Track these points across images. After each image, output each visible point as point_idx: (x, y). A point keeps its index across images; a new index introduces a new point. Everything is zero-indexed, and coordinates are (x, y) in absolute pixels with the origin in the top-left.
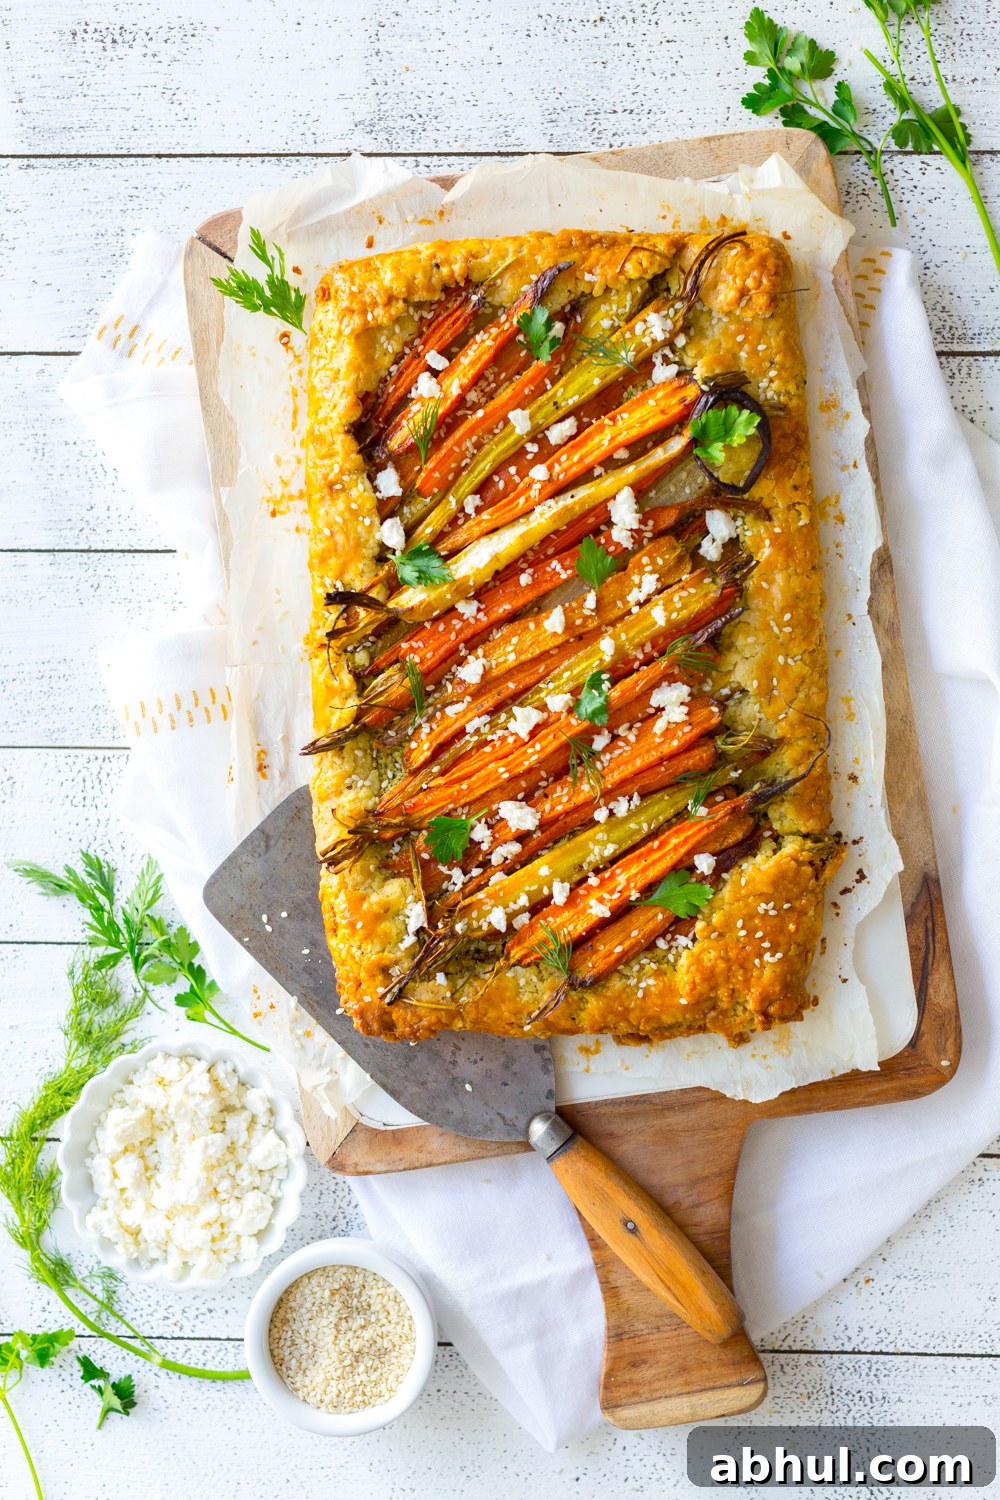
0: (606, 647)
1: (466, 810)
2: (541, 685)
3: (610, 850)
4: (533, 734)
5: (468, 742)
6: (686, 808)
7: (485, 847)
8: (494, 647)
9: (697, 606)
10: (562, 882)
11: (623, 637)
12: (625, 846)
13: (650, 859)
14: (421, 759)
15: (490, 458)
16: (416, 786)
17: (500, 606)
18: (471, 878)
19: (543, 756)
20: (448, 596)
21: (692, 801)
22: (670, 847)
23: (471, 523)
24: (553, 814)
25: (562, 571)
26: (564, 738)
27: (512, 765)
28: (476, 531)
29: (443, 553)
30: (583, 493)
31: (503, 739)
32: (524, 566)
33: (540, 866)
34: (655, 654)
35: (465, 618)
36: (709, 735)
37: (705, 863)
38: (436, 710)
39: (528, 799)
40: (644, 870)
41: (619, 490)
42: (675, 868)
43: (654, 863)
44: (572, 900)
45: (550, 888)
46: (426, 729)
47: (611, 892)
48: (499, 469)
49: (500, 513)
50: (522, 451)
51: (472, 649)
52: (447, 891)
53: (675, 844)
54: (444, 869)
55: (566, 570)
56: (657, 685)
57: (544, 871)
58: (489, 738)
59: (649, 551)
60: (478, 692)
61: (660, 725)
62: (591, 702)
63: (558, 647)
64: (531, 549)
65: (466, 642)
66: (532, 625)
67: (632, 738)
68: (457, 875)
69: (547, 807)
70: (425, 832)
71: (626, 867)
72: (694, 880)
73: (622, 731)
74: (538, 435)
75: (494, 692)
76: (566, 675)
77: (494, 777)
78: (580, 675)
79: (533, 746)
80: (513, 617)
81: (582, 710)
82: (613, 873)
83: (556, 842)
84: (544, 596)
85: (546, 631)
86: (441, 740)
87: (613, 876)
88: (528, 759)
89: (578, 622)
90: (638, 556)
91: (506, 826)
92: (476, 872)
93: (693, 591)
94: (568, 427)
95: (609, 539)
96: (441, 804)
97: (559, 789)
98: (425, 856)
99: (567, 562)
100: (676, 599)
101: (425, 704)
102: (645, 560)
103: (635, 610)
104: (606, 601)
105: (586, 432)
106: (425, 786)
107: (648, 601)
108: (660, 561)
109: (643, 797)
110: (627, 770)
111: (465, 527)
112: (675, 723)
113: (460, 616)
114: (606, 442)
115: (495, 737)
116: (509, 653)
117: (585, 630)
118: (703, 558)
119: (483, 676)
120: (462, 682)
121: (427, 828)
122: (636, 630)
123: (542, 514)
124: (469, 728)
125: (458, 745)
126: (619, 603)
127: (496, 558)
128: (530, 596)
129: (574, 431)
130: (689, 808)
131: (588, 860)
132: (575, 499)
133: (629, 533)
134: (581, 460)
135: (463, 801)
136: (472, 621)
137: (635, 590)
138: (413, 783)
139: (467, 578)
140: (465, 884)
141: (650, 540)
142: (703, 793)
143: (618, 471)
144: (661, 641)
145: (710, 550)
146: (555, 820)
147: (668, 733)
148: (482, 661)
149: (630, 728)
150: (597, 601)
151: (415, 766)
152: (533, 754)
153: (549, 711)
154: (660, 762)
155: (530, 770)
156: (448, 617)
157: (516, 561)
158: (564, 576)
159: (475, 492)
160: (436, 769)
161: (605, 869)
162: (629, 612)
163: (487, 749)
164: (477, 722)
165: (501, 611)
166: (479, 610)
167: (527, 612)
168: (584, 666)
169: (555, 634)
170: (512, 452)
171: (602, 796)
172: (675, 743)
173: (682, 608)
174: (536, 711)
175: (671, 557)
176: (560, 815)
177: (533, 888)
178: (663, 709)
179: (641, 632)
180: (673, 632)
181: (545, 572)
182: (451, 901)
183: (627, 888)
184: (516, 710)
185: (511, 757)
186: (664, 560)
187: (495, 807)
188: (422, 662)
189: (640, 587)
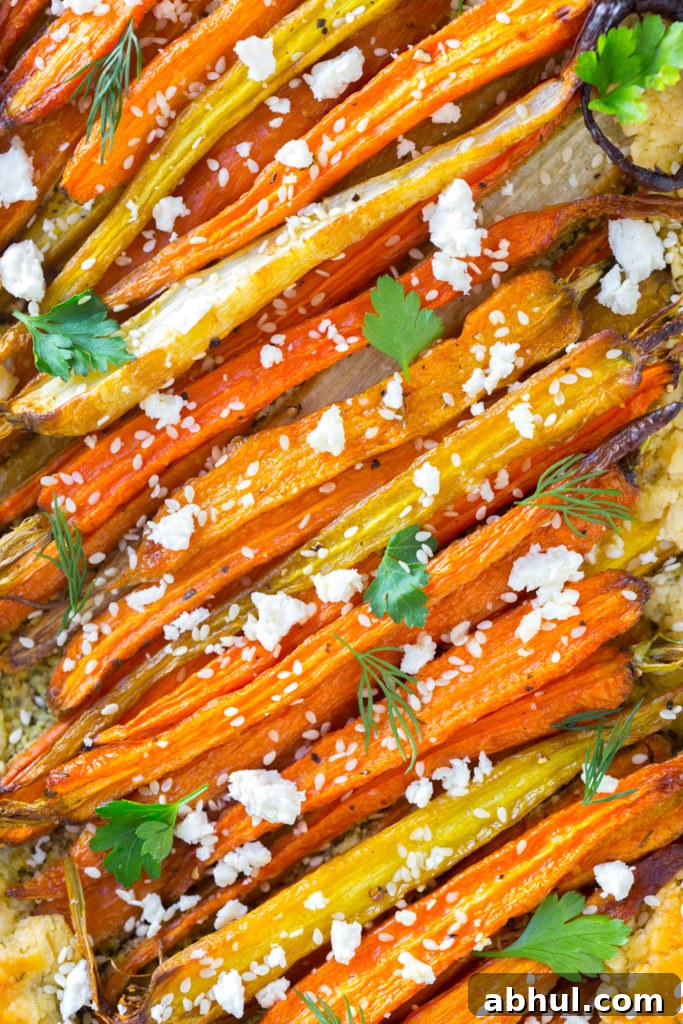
0: (426, 478)
1: (167, 786)
2: (305, 552)
3: (437, 860)
4: (289, 644)
5: (169, 657)
6: (578, 775)
7: (203, 854)
8: (215, 483)
9: (596, 402)
10: (349, 920)
11: (456, 460)
12: (462, 852)
13: (513, 873)
14: (83, 690)
15: (204, 125)
16: (73, 740)
17: (223, 404)
18: (178, 914)
19: (306, 685)
20: (126, 389)
21: (586, 766)
22: (548, 850)
23: (167, 251)
24: (330, 791)
25: (339, 339)
26: (344, 652)
27: (250, 704)
28: (179, 265)
29: (118, 308)
30: (383, 194)
31: (236, 653)
32: (270, 327)
33: (307, 894)
34: (517, 492)
35: (159, 426)
36: (619, 645)
37: (615, 879)
38: (109, 600)
39: (282, 764)
40: (498, 897)
41: (444, 185)
42: (558, 890)
43: (518, 881)
44: (364, 957)
45: (327, 931)
46: (90, 633)
47: (438, 937)
48: (219, 148)
49: (222, 232)
50: (262, 113)
51: (173, 486)
52: (133, 935)
53: (560, 838)
54: (127, 896)
55: (346, 336)
56: (521, 550)
57: (316, 902)
58: (209, 649)
59: (504, 299)
60: (188, 566)
61: (528, 626)
62: (395, 584)
63: (334, 480)
64: (281, 296)
65: (162, 473)
66: (284, 441)
67: (475, 648)
68: (153, 909)
69: (319, 780)
70: (91, 828)
71: (466, 889)
72: (593, 909)
73: (457, 635)
74: (293, 84)
75: (217, 565)
76: (351, 532)
77: (220, 723)
78: (376, 533)
79: (289, 668)
80: (252, 426)
81: (381, 597)
82: (442, 901)
83: (337, 841)
84: (306, 385)
85: (310, 451)
86: (116, 655)
87: (442, 904)
88: (280, 692)
89: (371, 433)
90: (482, 309)
91: (243, 814)
92: (186, 902)
93: (586, 373)
94: (349, 65)
95: (428, 280)
96: (125, 774)
97: (340, 745)
98: (93, 872)
99: (350, 322)
100: (554, 389)
101: (88, 590)
102: (496, 317)
103: (478, 409)
104: (422, 393)
105: (379, 77)
106: (88, 742)
107: (501, 392)
108: (523, 318)
109: (495, 758)
110: (467, 711)
111: (158, 258)
112: (555, 621)
113: (150, 425)
114: (417, 94)
115: (218, 649)
116: (243, 493)
117: (382, 448)
118: (606, 310)
119: (193, 538)
120: (156, 547)
121: (96, 820)
122: (481, 447)
123: (298, 231)
124: (170, 633)
125: (150, 663)
126: (448, 398)
127: (212, 316)
128: (279, 386)
129: (358, 74)
130: (583, 777)
131: (396, 878)
132: (361, 203)
133: (464, 265)
134: (371, 129)
135: (159, 771)
136: (173, 433)
137: (478, 372)
138: (67, 736)
139: (159, 353)
140: (166, 925)
141: (506, 278)
142: (607, 751)
143: (440, 149)
144: (527, 465)
145: (620, 294)
146: (336, 802)
147: (544, 641)
148: (194, 509)
149: (472, 631)
150: (405, 395)
151: (70, 703)
152: (289, 682)
153: (319, 603)
154: (528, 693)
155: (286, 710)
156: (128, 426)
157: (253, 320)
158: (342, 347)
159: (175, 192)
160: (110, 709)
161: (428, 892)
162: (467, 414)
163: (206, 673)
164: (186, 621)
165: (225, 414)
166: (184, 413)
167: (276, 415)
168: (382, 516)
169: (326, 456)
170: (241, 114)
171: (420, 758)
172: (556, 658)
173: (565, 408)
174: (293, 602)
175: (546, 309)
176: (344, 793)
177: (297, 932)
178: (533, 595)
179: (491, 451)
180: (549, 453)
181: (308, 340)
182: (140, 957)
183: (467, 928)
184: (259, 599)
185: (248, 689)
186: (531, 315)
187: (221, 779)
188: (80, 511)
189: (485, 366)
